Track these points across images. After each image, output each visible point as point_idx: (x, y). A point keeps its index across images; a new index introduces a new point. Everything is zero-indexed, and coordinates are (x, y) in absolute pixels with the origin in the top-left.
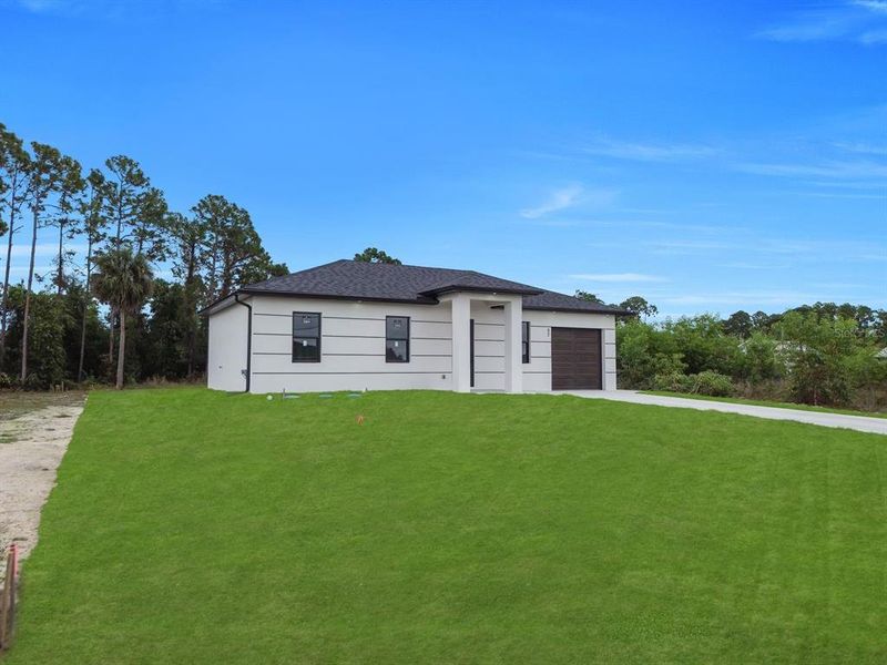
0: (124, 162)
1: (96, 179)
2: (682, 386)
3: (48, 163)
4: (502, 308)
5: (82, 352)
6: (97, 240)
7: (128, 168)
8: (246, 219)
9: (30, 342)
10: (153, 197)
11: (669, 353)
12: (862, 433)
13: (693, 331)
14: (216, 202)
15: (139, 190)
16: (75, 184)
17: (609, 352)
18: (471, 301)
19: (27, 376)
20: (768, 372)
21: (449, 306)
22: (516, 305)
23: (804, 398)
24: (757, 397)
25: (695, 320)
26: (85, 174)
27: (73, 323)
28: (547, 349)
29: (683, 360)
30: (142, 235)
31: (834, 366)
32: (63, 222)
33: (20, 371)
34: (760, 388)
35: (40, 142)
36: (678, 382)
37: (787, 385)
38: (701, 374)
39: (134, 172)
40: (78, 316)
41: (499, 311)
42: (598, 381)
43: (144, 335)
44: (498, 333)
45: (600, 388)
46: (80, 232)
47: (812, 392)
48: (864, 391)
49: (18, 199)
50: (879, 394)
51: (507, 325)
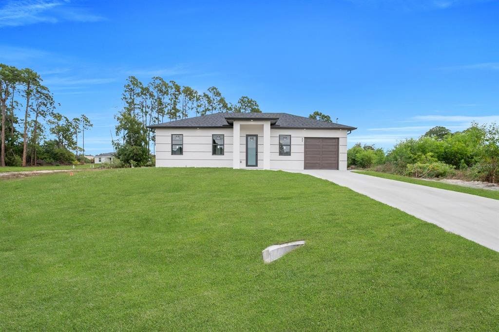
18: (241, 125)
22: (266, 126)
28: (301, 149)
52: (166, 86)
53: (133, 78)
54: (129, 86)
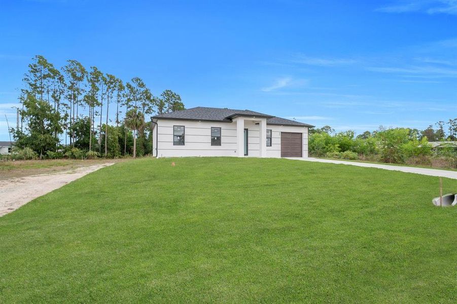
0: (137, 79)
1: (129, 86)
2: (338, 157)
3: (112, 81)
4: (258, 124)
5: (125, 146)
6: (130, 107)
7: (139, 81)
8: (179, 99)
9: (107, 142)
10: (146, 92)
11: (334, 144)
12: (404, 173)
13: (345, 136)
14: (169, 92)
15: (143, 89)
16: (121, 88)
17: (305, 142)
18: (245, 120)
19: (107, 153)
20: (372, 151)
21: (236, 123)
22: (264, 122)
23: (386, 161)
24: (367, 160)
25: (346, 132)
26: (124, 84)
27: (121, 135)
28: (279, 141)
29: (339, 147)
30: (144, 105)
31: (398, 148)
32: (119, 101)
33: (105, 152)
34: (369, 157)
35: (109, 74)
36: (336, 155)
37: (379, 156)
38: (345, 152)
39: (141, 83)
40: (124, 134)
41: (257, 125)
42: (300, 153)
43: (145, 140)
44: (256, 134)
45: (301, 157)
46: (124, 105)
47: (389, 159)
48: (411, 158)
49: (103, 94)
50: (417, 159)
51: (260, 131)
52: (83, 71)
53: (41, 57)
54: (35, 66)
